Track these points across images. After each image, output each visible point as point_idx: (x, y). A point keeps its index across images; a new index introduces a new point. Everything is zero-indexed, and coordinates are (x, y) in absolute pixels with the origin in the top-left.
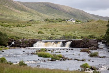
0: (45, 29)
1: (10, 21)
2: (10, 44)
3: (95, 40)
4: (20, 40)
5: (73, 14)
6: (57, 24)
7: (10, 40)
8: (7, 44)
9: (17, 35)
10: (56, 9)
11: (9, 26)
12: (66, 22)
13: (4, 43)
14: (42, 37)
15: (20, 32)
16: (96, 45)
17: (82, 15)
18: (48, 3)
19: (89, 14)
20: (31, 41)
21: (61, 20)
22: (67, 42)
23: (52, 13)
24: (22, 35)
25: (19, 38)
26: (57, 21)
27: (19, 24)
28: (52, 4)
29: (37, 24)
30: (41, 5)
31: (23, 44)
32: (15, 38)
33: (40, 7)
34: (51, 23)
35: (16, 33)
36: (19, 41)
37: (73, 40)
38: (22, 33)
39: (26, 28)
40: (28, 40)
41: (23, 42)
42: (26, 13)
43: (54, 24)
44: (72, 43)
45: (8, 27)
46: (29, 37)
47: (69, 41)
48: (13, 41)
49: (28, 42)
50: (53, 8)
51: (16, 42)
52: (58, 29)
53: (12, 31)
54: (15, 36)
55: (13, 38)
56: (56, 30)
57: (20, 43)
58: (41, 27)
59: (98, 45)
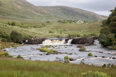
0: (57, 29)
1: (29, 23)
2: (24, 41)
3: (91, 38)
4: (33, 39)
5: (85, 15)
6: (67, 25)
7: (24, 38)
8: (22, 42)
9: (31, 35)
10: (70, 11)
11: (27, 27)
12: (75, 23)
13: (20, 41)
14: (51, 36)
15: (34, 32)
16: (91, 41)
17: (92, 16)
18: (64, 6)
19: (99, 15)
20: (41, 39)
21: (71, 21)
22: (69, 39)
23: (67, 15)
24: (35, 35)
25: (32, 37)
26: (68, 22)
27: (36, 25)
28: (67, 7)
29: (50, 25)
30: (57, 8)
31: (34, 42)
32: (28, 37)
33: (57, 10)
34: (62, 24)
35: (31, 33)
36: (31, 39)
37: (74, 38)
38: (36, 33)
39: (41, 28)
40: (38, 39)
41: (34, 40)
42: (45, 15)
43: (64, 25)
44: (72, 41)
45: (25, 28)
46: (40, 36)
47: (71, 39)
48: (26, 39)
49: (38, 40)
50: (68, 10)
51: (29, 40)
52: (67, 29)
53: (28, 31)
54: (29, 35)
55: (26, 37)
56: (66, 30)
57: (32, 41)
58: (54, 28)
59: (94, 41)
